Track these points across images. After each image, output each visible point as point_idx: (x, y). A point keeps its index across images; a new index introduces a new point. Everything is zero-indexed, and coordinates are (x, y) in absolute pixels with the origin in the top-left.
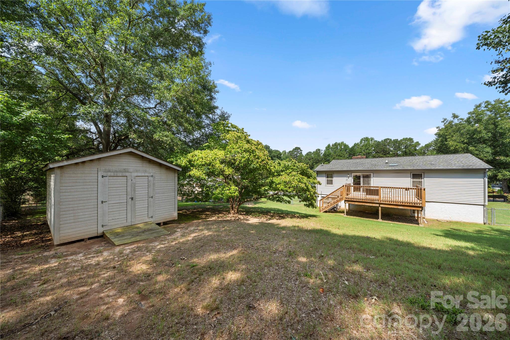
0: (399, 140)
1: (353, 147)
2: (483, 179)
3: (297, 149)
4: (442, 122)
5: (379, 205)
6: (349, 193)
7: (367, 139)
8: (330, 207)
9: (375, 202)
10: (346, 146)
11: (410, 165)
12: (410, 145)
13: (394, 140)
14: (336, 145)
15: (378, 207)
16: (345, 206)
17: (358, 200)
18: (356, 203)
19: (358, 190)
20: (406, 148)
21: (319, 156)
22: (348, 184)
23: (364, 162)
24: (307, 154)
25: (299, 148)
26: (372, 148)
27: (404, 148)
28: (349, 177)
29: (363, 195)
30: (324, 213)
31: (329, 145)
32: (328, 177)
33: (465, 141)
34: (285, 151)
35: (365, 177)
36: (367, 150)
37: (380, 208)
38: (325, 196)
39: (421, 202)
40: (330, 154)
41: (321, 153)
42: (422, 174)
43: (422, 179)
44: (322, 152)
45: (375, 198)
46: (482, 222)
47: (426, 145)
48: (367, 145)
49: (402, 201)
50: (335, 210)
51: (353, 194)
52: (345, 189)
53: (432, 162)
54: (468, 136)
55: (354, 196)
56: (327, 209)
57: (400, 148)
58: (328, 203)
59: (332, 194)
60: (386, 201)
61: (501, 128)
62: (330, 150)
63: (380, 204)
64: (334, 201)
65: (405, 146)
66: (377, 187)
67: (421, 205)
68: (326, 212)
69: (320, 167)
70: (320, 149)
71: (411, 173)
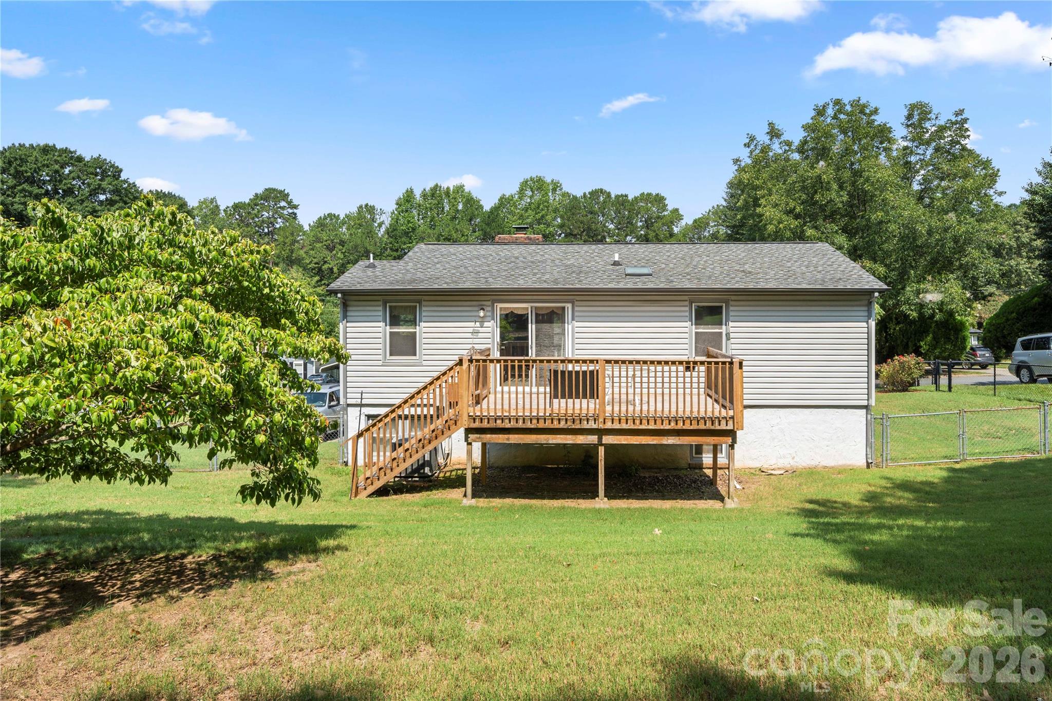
0: (630, 198)
1: (495, 210)
2: (865, 324)
3: (273, 196)
4: (745, 145)
5: (600, 439)
6: (485, 392)
7: (537, 185)
8: (403, 466)
9: (585, 425)
10: (471, 202)
11: (688, 274)
12: (659, 217)
13: (617, 197)
14: (435, 193)
15: (595, 447)
16: (469, 453)
17: (520, 424)
18: (514, 439)
19: (520, 376)
20: (647, 227)
21: (370, 234)
22: (481, 352)
23: (539, 258)
24: (321, 224)
25: (284, 196)
26: (555, 219)
27: (642, 227)
28: (482, 321)
29: (542, 396)
30: (376, 500)
31: (409, 195)
32: (395, 321)
33: (798, 210)
34: (213, 200)
35: (543, 322)
36: (539, 224)
37: (601, 450)
38: (382, 411)
39: (731, 413)
40: (414, 229)
41: (380, 225)
42: (721, 307)
43: (721, 324)
44: (383, 218)
45: (584, 412)
46: (863, 463)
47: (695, 221)
48: (539, 205)
49: (673, 414)
50: (424, 477)
51: (499, 396)
52: (468, 373)
53: (745, 264)
54: (804, 197)
55: (506, 407)
56: (389, 478)
57: (631, 224)
58: (394, 447)
59: (413, 402)
60: (623, 421)
61: (867, 180)
62: (415, 212)
63: (600, 432)
64: (420, 435)
65: (646, 221)
66: (592, 361)
67: (730, 427)
68: (383, 492)
69: (361, 274)
70: (373, 208)
71: (691, 303)
